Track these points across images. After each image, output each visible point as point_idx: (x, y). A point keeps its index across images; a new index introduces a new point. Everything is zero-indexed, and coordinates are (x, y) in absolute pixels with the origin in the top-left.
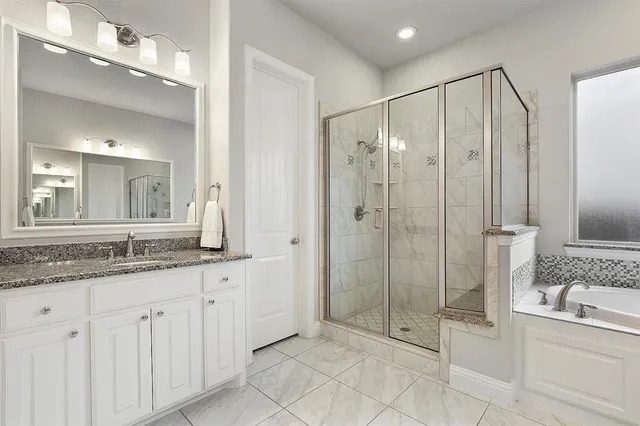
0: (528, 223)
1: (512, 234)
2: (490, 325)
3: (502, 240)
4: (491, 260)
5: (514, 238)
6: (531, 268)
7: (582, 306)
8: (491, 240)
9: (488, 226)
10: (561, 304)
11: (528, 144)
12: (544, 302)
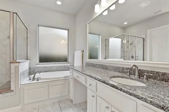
0: (27, 59)
1: (19, 62)
2: (13, 91)
3: (16, 64)
4: (13, 71)
5: (20, 64)
6: (28, 71)
7: (38, 78)
8: (12, 65)
9: (12, 60)
10: (34, 79)
11: (27, 38)
12: (30, 79)
